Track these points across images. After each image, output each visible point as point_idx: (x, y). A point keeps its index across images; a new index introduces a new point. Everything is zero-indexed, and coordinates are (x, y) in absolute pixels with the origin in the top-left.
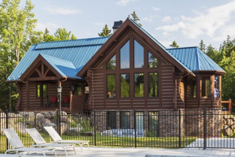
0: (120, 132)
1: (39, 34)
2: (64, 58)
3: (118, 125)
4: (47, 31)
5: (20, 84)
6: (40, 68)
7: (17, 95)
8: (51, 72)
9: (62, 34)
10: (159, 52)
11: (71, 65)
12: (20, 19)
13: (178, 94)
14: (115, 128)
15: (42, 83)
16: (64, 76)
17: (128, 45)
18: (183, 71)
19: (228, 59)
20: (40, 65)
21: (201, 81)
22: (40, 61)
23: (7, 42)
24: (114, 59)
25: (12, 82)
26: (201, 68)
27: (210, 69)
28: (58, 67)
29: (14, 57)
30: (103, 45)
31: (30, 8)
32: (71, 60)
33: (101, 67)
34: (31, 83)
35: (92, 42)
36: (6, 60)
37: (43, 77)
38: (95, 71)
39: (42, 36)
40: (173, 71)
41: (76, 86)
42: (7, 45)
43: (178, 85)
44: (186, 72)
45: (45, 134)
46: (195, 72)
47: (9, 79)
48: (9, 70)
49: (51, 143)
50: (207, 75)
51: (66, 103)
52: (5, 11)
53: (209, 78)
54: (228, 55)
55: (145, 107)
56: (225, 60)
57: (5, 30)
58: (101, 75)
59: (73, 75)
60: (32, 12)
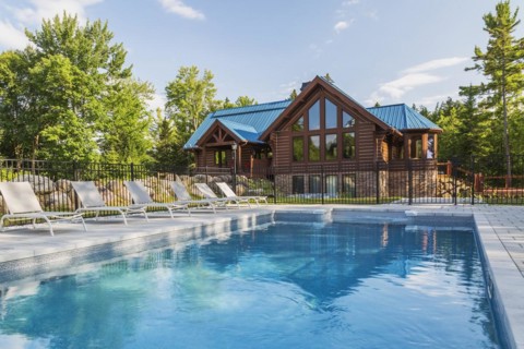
0: (308, 197)
1: (219, 103)
2: (245, 123)
3: (306, 190)
4: (227, 100)
5: (197, 151)
6: (217, 133)
7: (194, 165)
8: (230, 137)
9: (244, 103)
10: (355, 110)
11: (252, 130)
12: (198, 88)
13: (380, 155)
14: (303, 193)
15: (221, 148)
16: (244, 140)
17: (317, 105)
18: (385, 128)
19: (447, 119)
20: (218, 129)
21: (410, 141)
22: (218, 126)
23: (184, 112)
24: (302, 120)
25: (190, 150)
26: (410, 126)
27: (421, 127)
28: (238, 131)
29: (192, 127)
30: (287, 108)
31: (210, 78)
32: (252, 125)
33: (287, 129)
34: (208, 149)
35: (276, 106)
36: (184, 131)
37: (220, 142)
38: (279, 134)
39: (222, 104)
40: (374, 129)
41: (258, 152)
42: (184, 115)
43: (379, 145)
44: (390, 130)
45: (219, 193)
46: (402, 131)
47: (185, 146)
48: (187, 138)
49: (223, 199)
50: (417, 134)
51: (245, 169)
52: (183, 82)
53: (421, 138)
54: (447, 113)
55: (338, 170)
56: (444, 119)
57: (183, 101)
58: (286, 138)
59: (255, 140)
60: (211, 81)
